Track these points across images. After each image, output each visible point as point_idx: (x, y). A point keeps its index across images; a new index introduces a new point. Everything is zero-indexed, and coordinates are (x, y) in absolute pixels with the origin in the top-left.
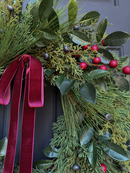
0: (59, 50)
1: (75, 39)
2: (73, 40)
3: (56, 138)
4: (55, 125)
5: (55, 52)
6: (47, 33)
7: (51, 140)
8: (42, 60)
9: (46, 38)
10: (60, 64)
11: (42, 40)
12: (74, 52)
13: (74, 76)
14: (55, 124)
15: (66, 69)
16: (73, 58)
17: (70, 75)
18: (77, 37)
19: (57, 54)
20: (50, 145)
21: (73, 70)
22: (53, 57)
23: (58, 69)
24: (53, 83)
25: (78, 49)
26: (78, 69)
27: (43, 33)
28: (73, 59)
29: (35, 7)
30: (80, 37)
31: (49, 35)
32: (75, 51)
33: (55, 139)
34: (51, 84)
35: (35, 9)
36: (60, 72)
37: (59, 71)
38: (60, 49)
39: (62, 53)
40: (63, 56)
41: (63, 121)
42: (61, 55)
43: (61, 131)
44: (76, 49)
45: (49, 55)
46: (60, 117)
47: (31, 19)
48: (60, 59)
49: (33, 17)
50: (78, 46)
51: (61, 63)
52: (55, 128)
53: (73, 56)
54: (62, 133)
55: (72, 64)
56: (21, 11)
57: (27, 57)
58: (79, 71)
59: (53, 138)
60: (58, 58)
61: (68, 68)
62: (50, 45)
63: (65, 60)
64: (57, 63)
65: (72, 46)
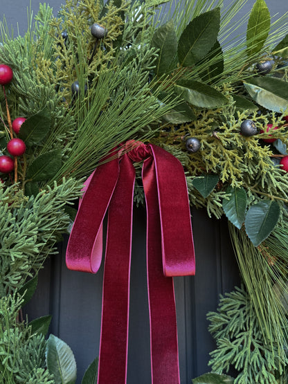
0: (228, 130)
1: (264, 97)
2: (259, 101)
3: (226, 349)
4: (216, 320)
5: (217, 134)
6: (196, 93)
7: (210, 354)
8: (178, 153)
9: (196, 103)
10: (230, 164)
11: (186, 108)
12: (266, 133)
13: (269, 190)
14: (213, 316)
15: (245, 174)
16: (263, 147)
17: (255, 188)
18: (270, 93)
19: (223, 141)
20: (209, 365)
21: (264, 177)
22: (210, 145)
23: (225, 177)
24: (213, 211)
25: (275, 124)
26: (278, 173)
28: (265, 149)
29: (165, 28)
30: (276, 93)
31: (204, 96)
32: (268, 129)
33: (224, 351)
34: (210, 214)
35: (163, 32)
36: (232, 185)
37: (229, 181)
38: (228, 126)
39: (237, 139)
40: (240, 145)
41: (238, 306)
42: (234, 143)
43: (238, 331)
44: (270, 124)
45: (199, 140)
46: (226, 297)
47: (153, 57)
48: (231, 152)
49: (158, 53)
50: (273, 114)
51: (233, 162)
52: (217, 326)
53: (263, 143)
54: (240, 337)
55: (262, 162)
56: (120, 32)
57: (139, 148)
58: (281, 177)
59: (216, 347)
60: (225, 151)
61: (252, 173)
62: (204, 119)
63: (246, 154)
64: (223, 160)
65: (258, 116)
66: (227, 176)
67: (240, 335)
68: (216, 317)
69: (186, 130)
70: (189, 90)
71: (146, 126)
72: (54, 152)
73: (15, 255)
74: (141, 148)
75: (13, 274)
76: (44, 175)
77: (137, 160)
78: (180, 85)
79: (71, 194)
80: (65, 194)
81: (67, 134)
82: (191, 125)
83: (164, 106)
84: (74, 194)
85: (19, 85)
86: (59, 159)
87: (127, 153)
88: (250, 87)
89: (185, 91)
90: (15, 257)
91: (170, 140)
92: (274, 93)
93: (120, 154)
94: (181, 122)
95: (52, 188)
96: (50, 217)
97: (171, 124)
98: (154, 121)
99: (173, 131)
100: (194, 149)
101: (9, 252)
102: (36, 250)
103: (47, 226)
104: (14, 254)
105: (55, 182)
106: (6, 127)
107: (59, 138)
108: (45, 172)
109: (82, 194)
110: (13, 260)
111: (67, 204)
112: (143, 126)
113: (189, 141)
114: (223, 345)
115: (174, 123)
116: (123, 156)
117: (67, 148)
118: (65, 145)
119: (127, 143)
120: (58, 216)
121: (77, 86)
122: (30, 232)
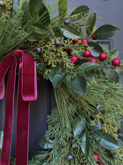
0: (51, 44)
1: (66, 33)
2: (64, 35)
3: (51, 130)
4: (49, 118)
5: (47, 46)
6: (38, 28)
7: (45, 132)
8: (34, 54)
9: (38, 32)
10: (52, 58)
11: (34, 34)
12: (65, 46)
13: (66, 69)
14: (49, 116)
15: (58, 62)
16: (64, 52)
17: (62, 69)
18: (68, 31)
19: (49, 48)
20: (45, 136)
21: (65, 64)
22: (45, 51)
23: (50, 63)
24: (46, 76)
25: (69, 43)
26: (69, 62)
27: (34, 28)
29: (26, 2)
30: (71, 31)
31: (41, 29)
33: (50, 130)
34: (44, 78)
35: (25, 4)
37: (51, 65)
39: (54, 47)
40: (55, 50)
41: (57, 113)
42: (53, 49)
44: (67, 43)
45: (41, 49)
46: (53, 110)
47: (22, 14)
48: (52, 53)
49: (24, 13)
50: (69, 39)
51: (53, 57)
52: (49, 120)
53: (64, 50)
55: (63, 57)
56: (12, 6)
58: (70, 64)
59: (47, 130)
60: (50, 53)
61: (60, 62)
62: (42, 39)
63: (57, 54)
64: (49, 57)
65: (63, 40)
66: (51, 63)
67: (56, 124)
68: (49, 117)
69: (37, 45)
78: (33, 26)
88: (61, 29)
92: (70, 32)
94: (33, 41)
99: (32, 45)
100: (39, 52)
113: (37, 49)
114: (50, 129)
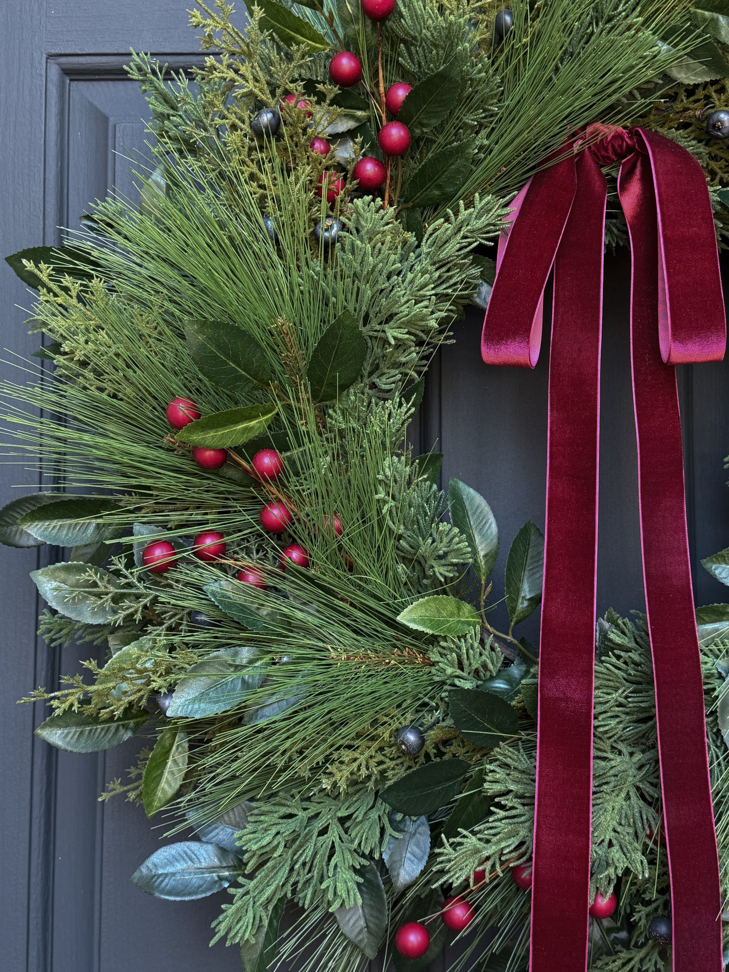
57: (613, 137)
69: (708, 97)
70: (721, 18)
71: (630, 92)
72: (459, 146)
73: (395, 334)
74: (618, 136)
75: (384, 374)
76: (437, 192)
77: (607, 161)
78: (702, 8)
79: (489, 225)
80: (479, 224)
81: (485, 110)
82: (718, 86)
83: (669, 51)
84: (494, 225)
85: (405, 20)
86: (467, 160)
87: (589, 148)
89: (713, 20)
90: (395, 338)
91: (672, 120)
93: (576, 148)
94: (699, 80)
95: (456, 214)
96: (448, 271)
97: (680, 84)
98: (648, 82)
99: (684, 101)
100: (725, 131)
101: (384, 331)
102: (433, 323)
103: (444, 286)
104: (392, 333)
105: (461, 202)
106: (373, 101)
107: (470, 119)
108: (439, 187)
109: (508, 224)
110: (393, 342)
111: (480, 244)
112: (626, 90)
113: (715, 117)
115: (686, 82)
116: (581, 154)
117: (482, 139)
118: (477, 133)
119: (589, 129)
120: (462, 267)
121: (508, 19)
122: (421, 292)
